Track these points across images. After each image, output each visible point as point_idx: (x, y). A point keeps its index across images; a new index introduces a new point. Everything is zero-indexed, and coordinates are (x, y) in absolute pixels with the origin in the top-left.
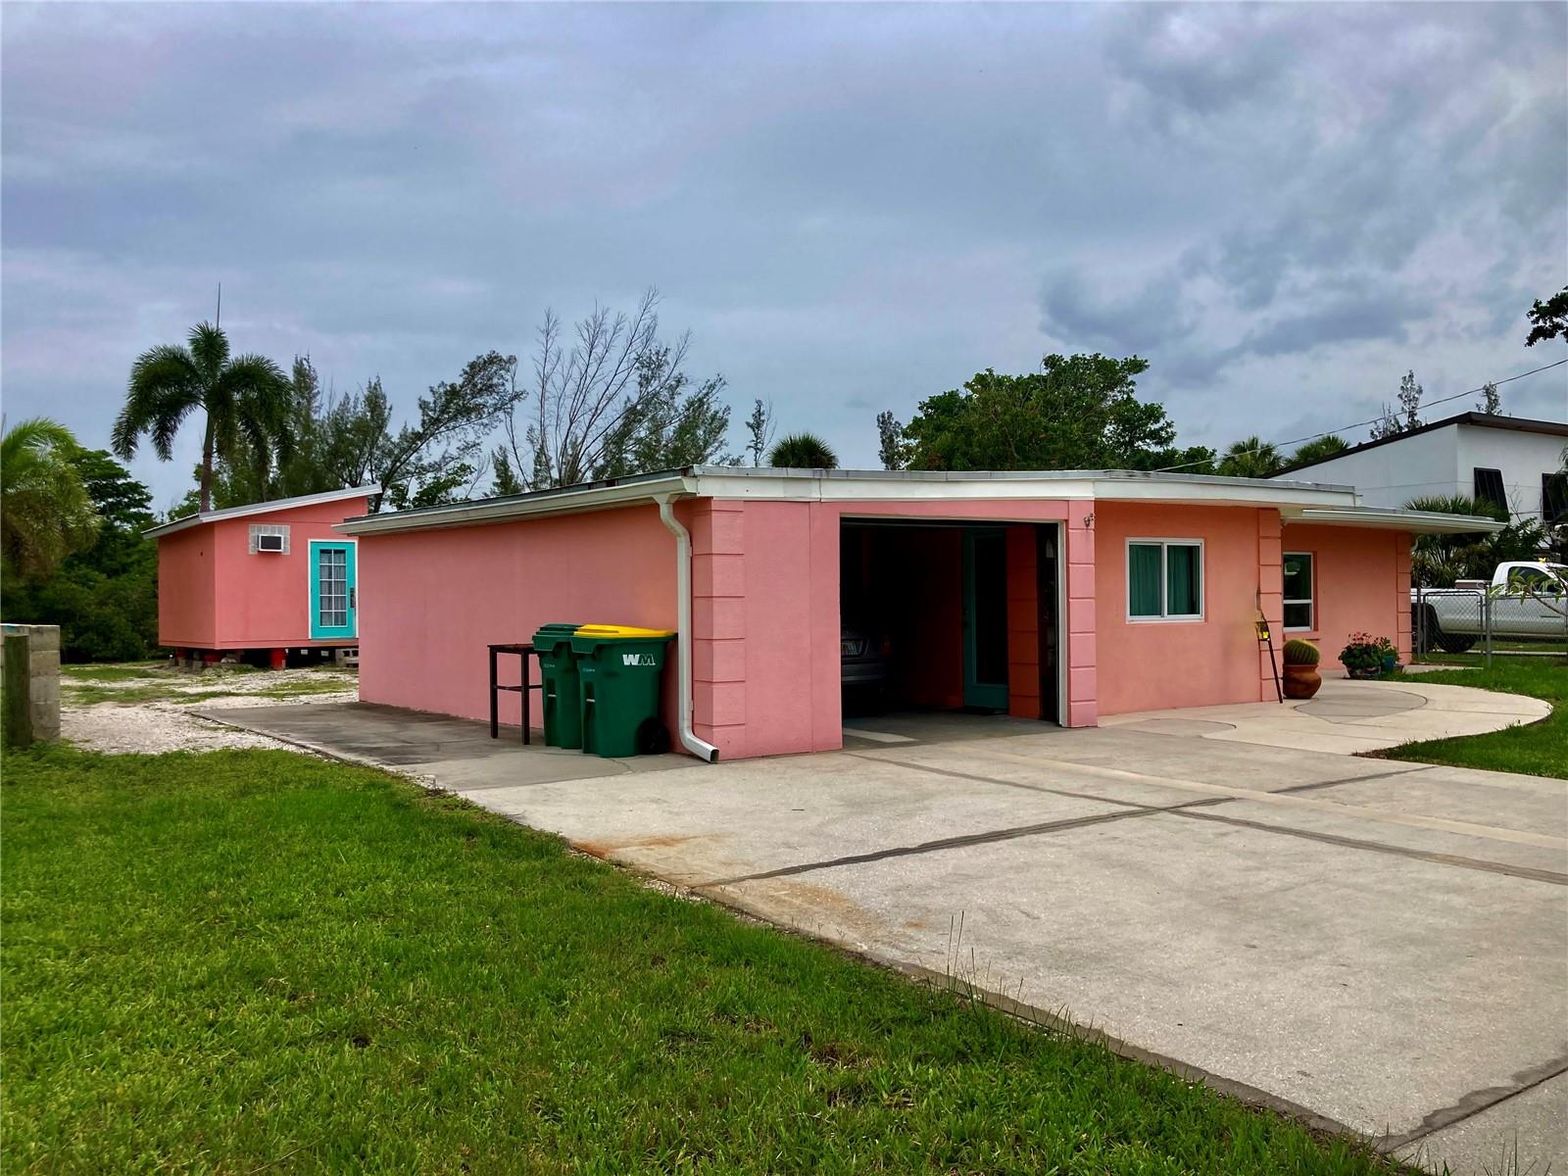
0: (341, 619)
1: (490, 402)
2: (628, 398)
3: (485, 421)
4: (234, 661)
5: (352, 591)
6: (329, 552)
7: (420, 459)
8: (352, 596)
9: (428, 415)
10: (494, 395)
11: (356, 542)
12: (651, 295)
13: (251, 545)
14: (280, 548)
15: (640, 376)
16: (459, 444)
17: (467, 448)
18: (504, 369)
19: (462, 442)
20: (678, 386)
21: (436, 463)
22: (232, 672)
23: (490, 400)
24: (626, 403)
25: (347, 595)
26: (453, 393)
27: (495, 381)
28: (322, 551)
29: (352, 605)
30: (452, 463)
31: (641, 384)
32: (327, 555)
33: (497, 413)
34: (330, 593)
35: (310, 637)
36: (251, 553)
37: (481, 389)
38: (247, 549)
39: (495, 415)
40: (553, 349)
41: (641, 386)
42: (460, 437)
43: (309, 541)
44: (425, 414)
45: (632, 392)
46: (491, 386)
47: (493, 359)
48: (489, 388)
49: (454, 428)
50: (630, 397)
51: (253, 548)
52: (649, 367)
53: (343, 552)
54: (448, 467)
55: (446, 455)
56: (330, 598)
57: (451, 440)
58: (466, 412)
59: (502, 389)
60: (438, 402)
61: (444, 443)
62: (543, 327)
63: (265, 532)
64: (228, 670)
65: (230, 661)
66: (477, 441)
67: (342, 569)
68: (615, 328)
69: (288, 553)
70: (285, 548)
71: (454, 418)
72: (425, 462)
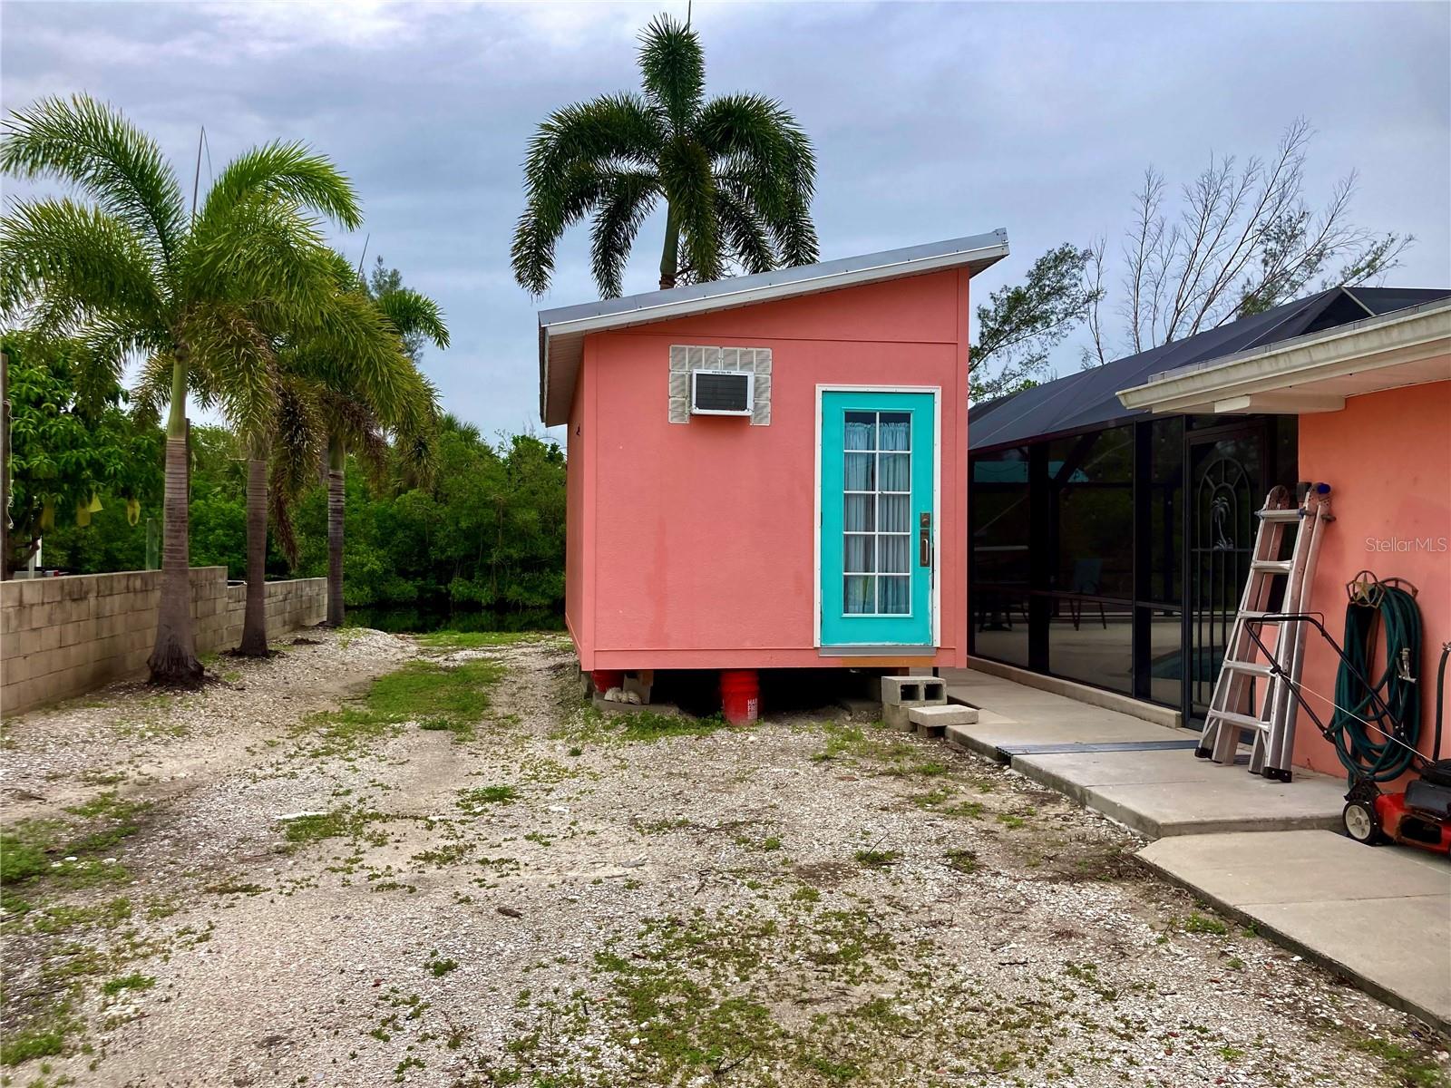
0: (895, 595)
1: (1060, 307)
2: (1248, 281)
3: (1053, 329)
4: (633, 697)
5: (926, 522)
6: (867, 418)
7: (976, 378)
8: (925, 534)
9: (987, 326)
10: (1065, 299)
11: (938, 392)
12: (1298, 129)
13: (675, 399)
14: (744, 407)
15: (1265, 251)
16: (1021, 359)
17: (1031, 362)
18: (1077, 266)
19: (1026, 355)
20: (1319, 260)
21: (995, 382)
22: (623, 728)
23: (1059, 305)
24: (1244, 287)
25: (913, 532)
26: (1017, 299)
27: (1066, 282)
28: (852, 417)
29: (926, 560)
30: (1014, 381)
31: (1265, 263)
32: (860, 428)
33: (1068, 319)
34: (869, 525)
35: (817, 644)
36: (673, 419)
37: (1049, 293)
38: (665, 410)
39: (1066, 321)
40: (1154, 219)
41: (1266, 265)
42: (1023, 350)
43: (819, 389)
44: (984, 325)
45: (1254, 273)
46: (1061, 288)
47: (1063, 257)
48: (1059, 291)
49: (1017, 340)
50: (1251, 279)
51: (680, 405)
52: (1277, 240)
53: (903, 418)
54: (1009, 386)
55: (1007, 372)
56: (869, 541)
57: (1012, 355)
58: (1031, 321)
59: (1073, 290)
60: (999, 310)
61: (1005, 358)
62: (1142, 193)
63: (709, 363)
64: (617, 722)
65: (624, 697)
66: (1043, 354)
67: (901, 464)
68: (1245, 180)
69: (766, 422)
70: (757, 406)
71: (1018, 329)
72: (982, 382)
